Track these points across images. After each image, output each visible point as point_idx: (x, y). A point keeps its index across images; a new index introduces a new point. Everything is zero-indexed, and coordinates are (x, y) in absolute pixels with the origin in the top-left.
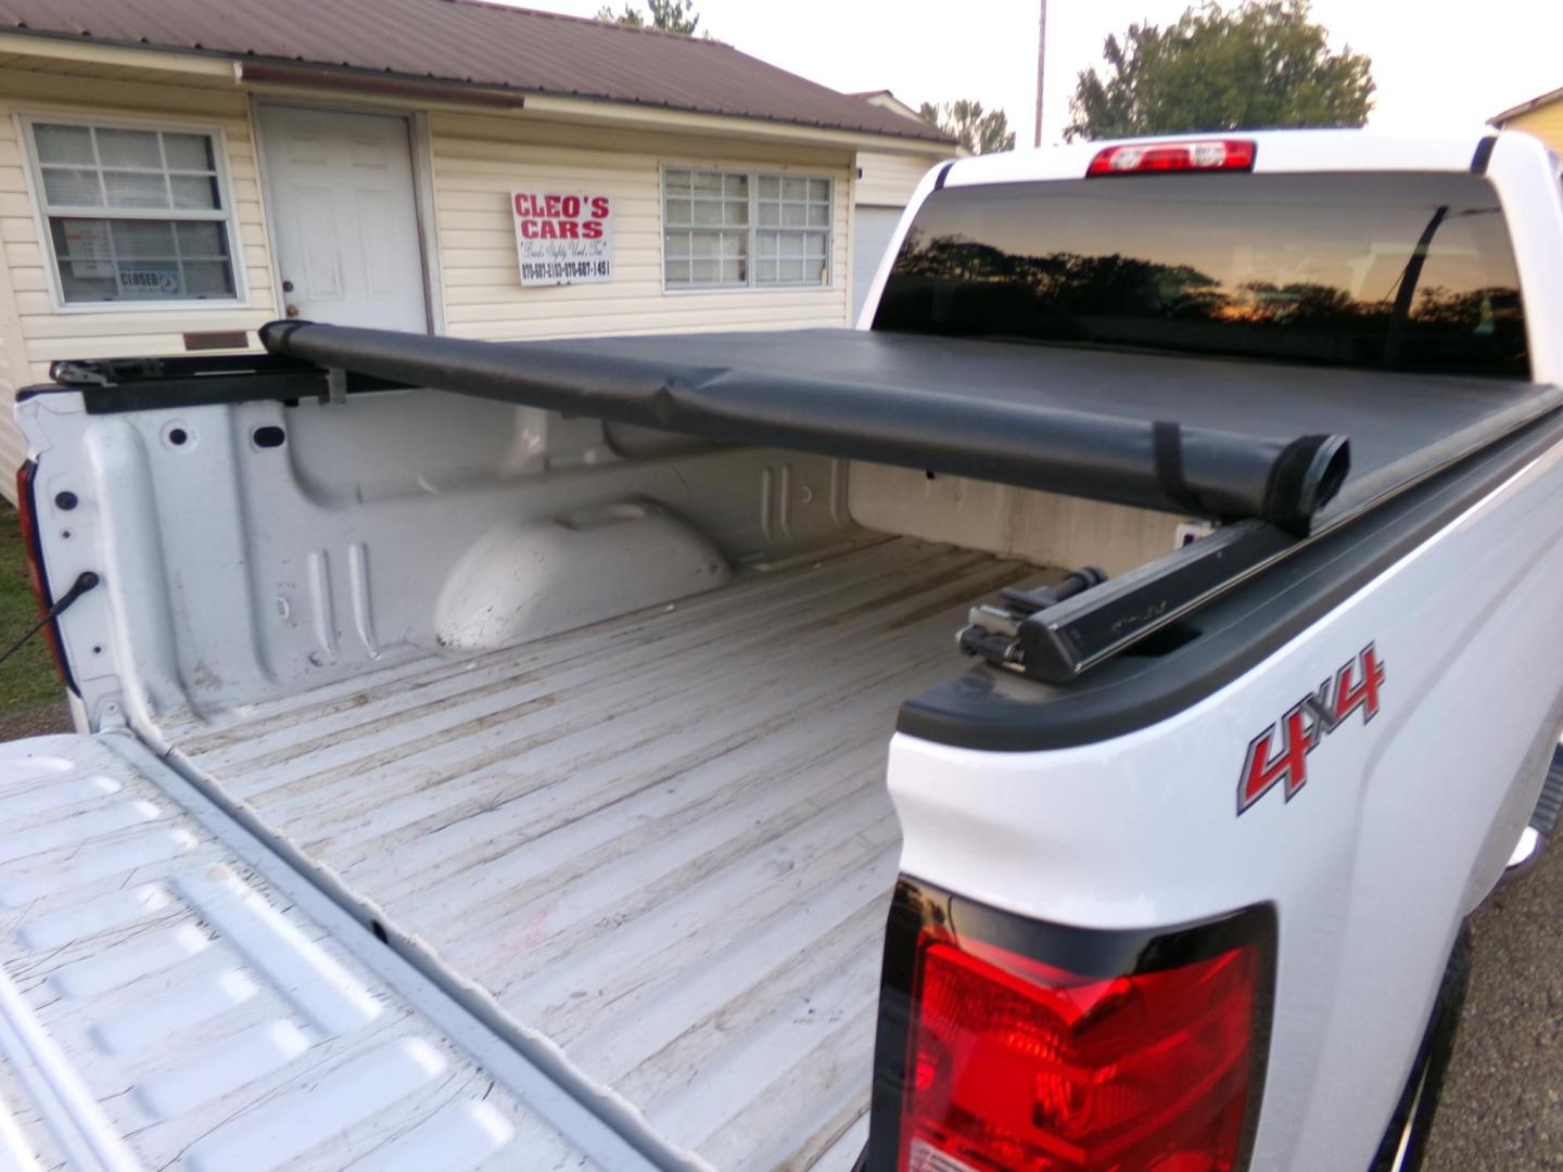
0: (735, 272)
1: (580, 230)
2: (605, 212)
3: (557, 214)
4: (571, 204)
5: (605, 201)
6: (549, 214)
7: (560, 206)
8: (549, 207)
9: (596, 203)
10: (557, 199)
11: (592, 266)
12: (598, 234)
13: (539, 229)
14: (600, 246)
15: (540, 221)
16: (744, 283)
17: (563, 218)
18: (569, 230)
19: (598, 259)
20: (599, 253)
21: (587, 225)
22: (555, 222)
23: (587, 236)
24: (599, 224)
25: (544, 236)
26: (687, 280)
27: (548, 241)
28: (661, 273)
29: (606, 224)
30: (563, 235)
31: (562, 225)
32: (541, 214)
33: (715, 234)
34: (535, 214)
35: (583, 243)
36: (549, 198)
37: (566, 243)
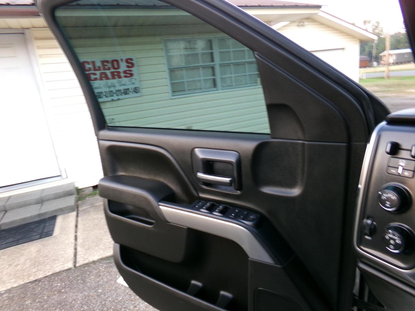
0: (210, 84)
1: (122, 75)
2: (133, 65)
3: (109, 69)
4: (115, 63)
5: (131, 59)
6: (105, 69)
7: (110, 65)
8: (104, 66)
9: (127, 61)
10: (107, 62)
11: (131, 90)
12: (132, 75)
13: (98, 76)
14: (133, 81)
15: (98, 72)
16: (215, 89)
17: (113, 70)
18: (116, 75)
19: (133, 86)
20: (133, 84)
21: (125, 72)
22: (108, 72)
23: (126, 77)
24: (131, 71)
25: (101, 79)
26: (184, 90)
27: (104, 81)
28: (169, 89)
29: (134, 70)
30: (113, 78)
31: (112, 73)
32: (99, 69)
33: (197, 68)
34: (95, 70)
35: (125, 80)
36: (103, 62)
37: (115, 81)
